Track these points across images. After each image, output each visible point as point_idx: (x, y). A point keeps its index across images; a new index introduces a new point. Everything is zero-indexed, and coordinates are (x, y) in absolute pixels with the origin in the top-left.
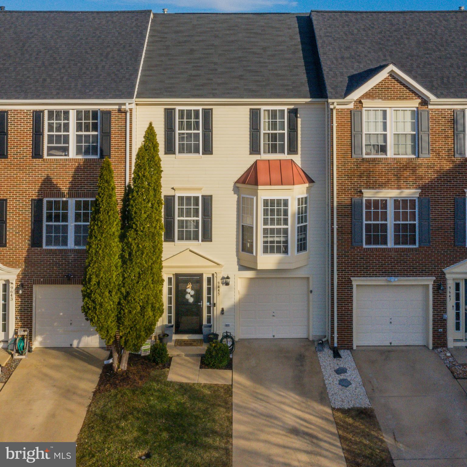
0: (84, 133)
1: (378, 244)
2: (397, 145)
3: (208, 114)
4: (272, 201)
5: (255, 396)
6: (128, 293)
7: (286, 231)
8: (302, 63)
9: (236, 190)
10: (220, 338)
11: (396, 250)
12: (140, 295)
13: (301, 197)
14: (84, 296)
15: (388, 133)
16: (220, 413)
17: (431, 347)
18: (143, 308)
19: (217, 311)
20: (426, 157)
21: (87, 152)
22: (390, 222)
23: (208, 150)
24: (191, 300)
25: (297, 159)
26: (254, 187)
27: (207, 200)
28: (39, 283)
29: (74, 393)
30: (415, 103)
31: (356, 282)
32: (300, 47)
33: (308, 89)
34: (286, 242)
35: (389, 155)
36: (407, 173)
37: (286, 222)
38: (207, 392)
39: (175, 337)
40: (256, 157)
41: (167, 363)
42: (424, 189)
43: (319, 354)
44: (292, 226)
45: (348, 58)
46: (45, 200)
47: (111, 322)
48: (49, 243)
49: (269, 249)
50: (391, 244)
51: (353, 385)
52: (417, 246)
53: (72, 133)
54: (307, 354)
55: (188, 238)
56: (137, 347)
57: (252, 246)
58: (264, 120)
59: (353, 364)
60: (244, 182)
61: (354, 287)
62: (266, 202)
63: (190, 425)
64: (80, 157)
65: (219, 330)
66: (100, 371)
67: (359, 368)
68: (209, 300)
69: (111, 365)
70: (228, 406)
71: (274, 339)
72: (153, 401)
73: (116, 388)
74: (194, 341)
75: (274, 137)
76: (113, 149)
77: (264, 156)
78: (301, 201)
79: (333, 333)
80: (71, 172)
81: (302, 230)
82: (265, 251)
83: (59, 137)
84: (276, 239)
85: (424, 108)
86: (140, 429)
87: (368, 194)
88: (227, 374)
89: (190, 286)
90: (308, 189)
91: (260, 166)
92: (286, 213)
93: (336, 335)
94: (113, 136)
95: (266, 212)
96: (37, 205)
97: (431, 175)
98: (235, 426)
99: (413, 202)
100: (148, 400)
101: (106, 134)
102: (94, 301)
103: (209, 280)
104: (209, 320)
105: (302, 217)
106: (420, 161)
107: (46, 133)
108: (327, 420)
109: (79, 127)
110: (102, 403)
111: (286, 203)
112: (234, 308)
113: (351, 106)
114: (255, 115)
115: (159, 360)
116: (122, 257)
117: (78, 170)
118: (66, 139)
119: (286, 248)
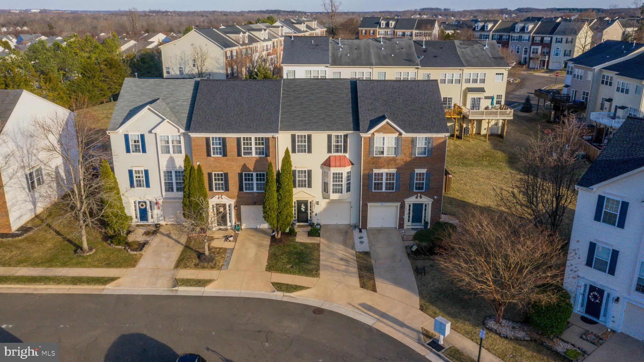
0: (258, 146)
1: (378, 190)
2: (388, 151)
3: (309, 137)
4: (336, 173)
5: (328, 247)
6: (281, 212)
7: (342, 185)
8: (351, 111)
9: (322, 168)
10: (315, 224)
11: (386, 192)
12: (285, 213)
13: (348, 171)
14: (264, 213)
15: (385, 146)
16: (316, 253)
17: (398, 228)
18: (286, 217)
19: (314, 214)
20: (399, 157)
21: (260, 154)
22: (384, 181)
23: (310, 151)
24: (303, 210)
25: (347, 155)
26: (329, 168)
27: (310, 172)
28: (243, 205)
29: (263, 246)
30: (396, 135)
31: (369, 204)
32: (350, 101)
33: (352, 126)
34: (342, 189)
35: (385, 156)
36: (392, 162)
37: (342, 181)
38: (311, 246)
39: (297, 224)
40: (330, 154)
41: (295, 235)
42: (398, 169)
43: (354, 231)
44: (344, 183)
45: (371, 110)
46: (244, 173)
47: (275, 221)
48: (246, 189)
49: (335, 191)
50: (384, 190)
51: (365, 243)
52: (394, 191)
53: (253, 146)
54: (349, 231)
55: (302, 186)
56: (284, 230)
57: (328, 190)
58: (333, 140)
59: (366, 235)
60: (325, 165)
61: (368, 206)
62: (334, 174)
63: (305, 257)
64: (257, 156)
65: (315, 221)
66: (270, 238)
67: (368, 237)
68: (311, 210)
69: (274, 235)
70: (318, 250)
71: (337, 225)
72: (292, 249)
73: (277, 244)
74: (305, 225)
75: (337, 146)
76: (270, 153)
77: (333, 154)
78: (348, 173)
79: (359, 223)
80: (254, 162)
81: (349, 184)
82: (333, 192)
83: (248, 148)
84: (338, 188)
85: (400, 136)
86: (288, 258)
87: (376, 171)
88: (318, 238)
89: (303, 205)
90: (351, 168)
91: (331, 158)
92: (342, 178)
93: (361, 224)
94: (270, 148)
95: (334, 178)
96: (240, 175)
97: (402, 163)
98: (321, 257)
99: (394, 174)
100: (290, 249)
101: (268, 147)
102: (268, 215)
103: (311, 202)
104: (311, 218)
105: (349, 178)
106: (397, 158)
107: (242, 146)
108: (353, 255)
109: (256, 144)
110: (273, 249)
111: (342, 174)
112: (321, 213)
113: (370, 136)
114: (329, 137)
115: (292, 234)
116: (278, 198)
117: (256, 161)
118: (251, 149)
119: (342, 191)
